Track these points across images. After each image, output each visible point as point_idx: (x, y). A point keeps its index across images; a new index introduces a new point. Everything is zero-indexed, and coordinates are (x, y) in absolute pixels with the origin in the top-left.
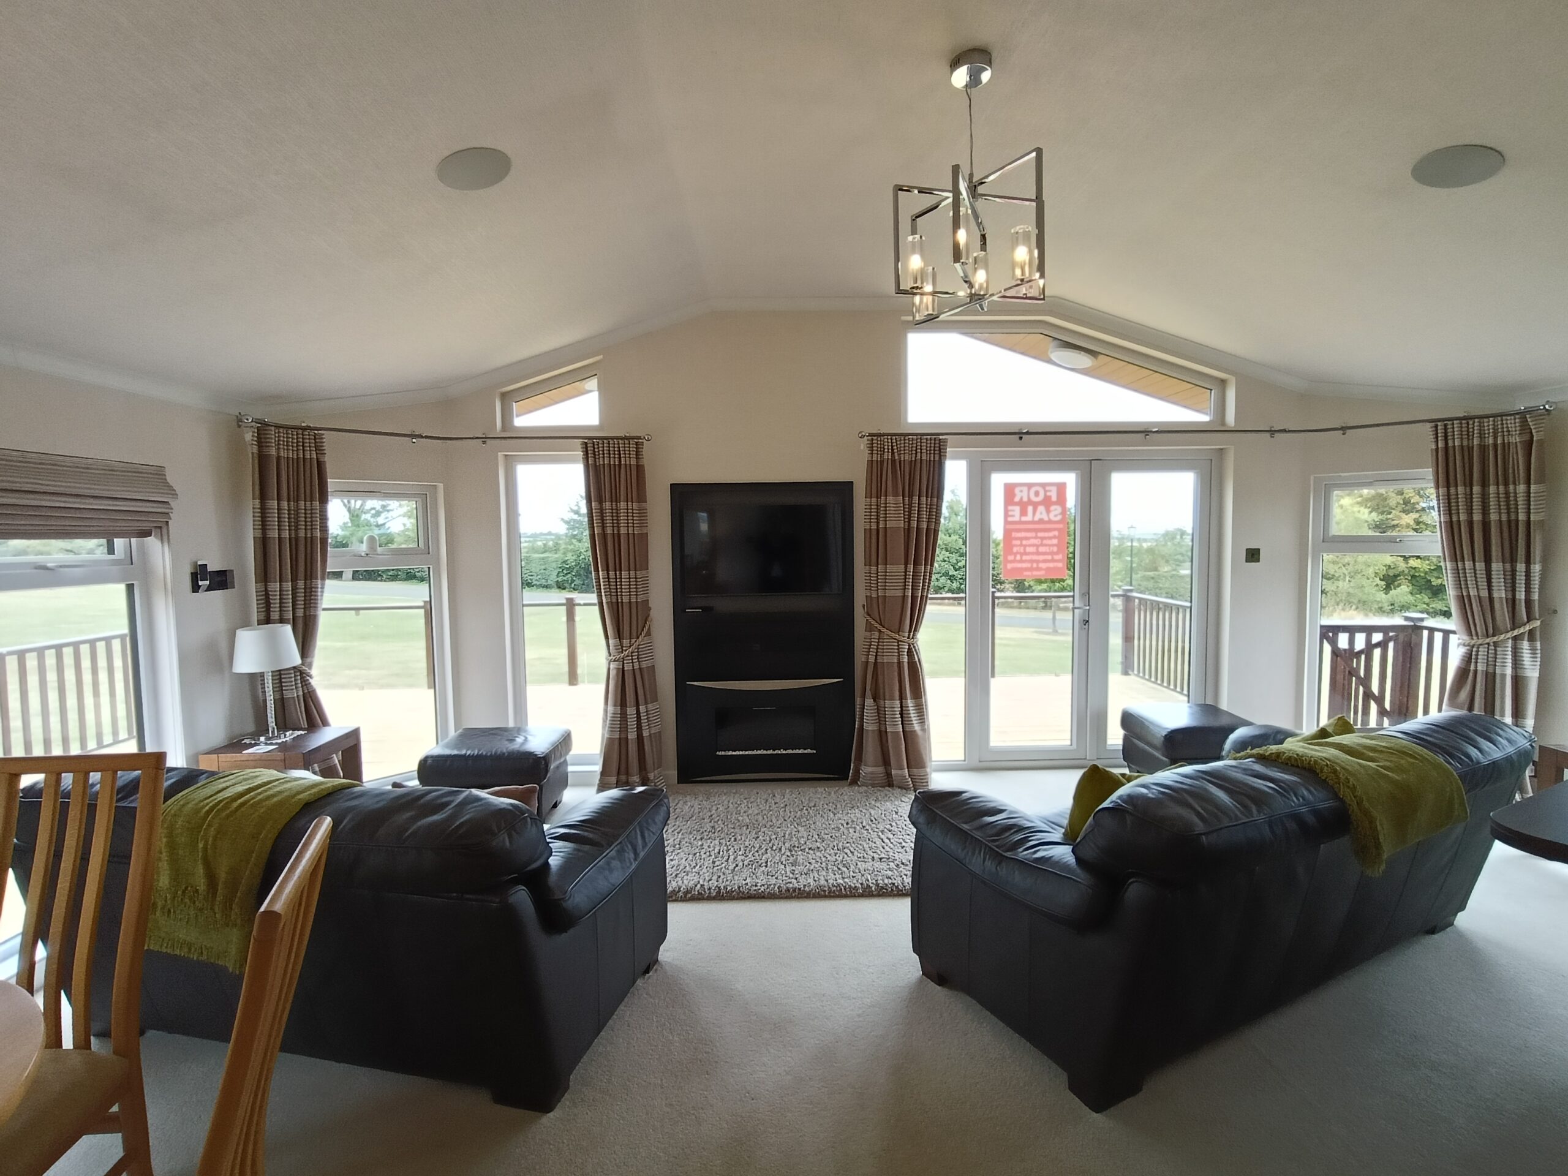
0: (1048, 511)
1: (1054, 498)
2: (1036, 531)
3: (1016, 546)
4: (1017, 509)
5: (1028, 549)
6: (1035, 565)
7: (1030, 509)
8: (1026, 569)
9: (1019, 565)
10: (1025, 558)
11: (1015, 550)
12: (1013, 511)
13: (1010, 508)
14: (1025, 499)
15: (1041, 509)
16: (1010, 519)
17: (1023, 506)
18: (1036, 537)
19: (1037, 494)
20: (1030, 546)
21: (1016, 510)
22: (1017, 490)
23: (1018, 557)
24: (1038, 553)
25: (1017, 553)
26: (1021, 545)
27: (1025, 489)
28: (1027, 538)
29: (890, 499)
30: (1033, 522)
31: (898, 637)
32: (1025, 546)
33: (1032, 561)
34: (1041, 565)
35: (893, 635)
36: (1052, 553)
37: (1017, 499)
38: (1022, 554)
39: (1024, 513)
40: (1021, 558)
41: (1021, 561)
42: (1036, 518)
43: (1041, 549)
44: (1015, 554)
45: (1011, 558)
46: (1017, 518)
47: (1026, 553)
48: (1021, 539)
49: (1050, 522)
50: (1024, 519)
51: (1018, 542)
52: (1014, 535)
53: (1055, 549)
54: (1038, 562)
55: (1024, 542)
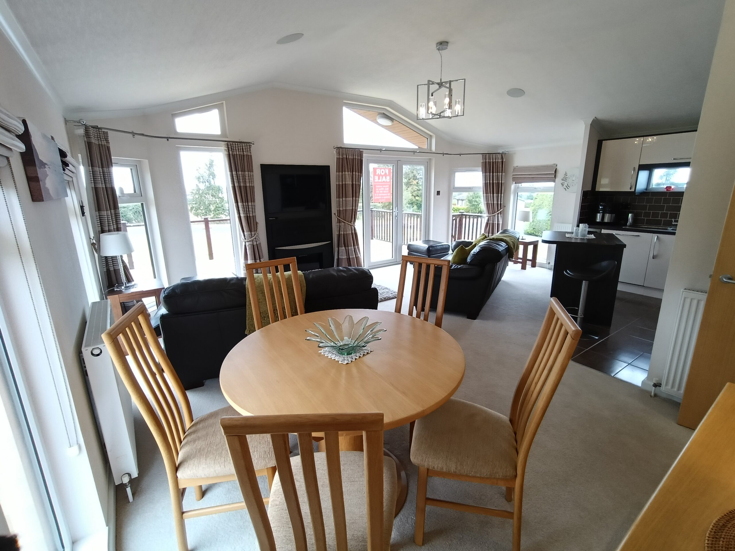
0: (386, 178)
1: (388, 174)
2: (383, 185)
7: (381, 177)
8: (380, 199)
9: (378, 198)
13: (375, 177)
14: (379, 174)
15: (384, 177)
16: (375, 181)
17: (379, 176)
18: (383, 187)
19: (383, 172)
20: (381, 190)
21: (377, 178)
22: (377, 170)
24: (383, 193)
26: (378, 190)
27: (379, 170)
28: (380, 188)
29: (347, 173)
30: (382, 182)
31: (351, 224)
34: (385, 197)
35: (349, 223)
36: (387, 193)
37: (377, 174)
41: (379, 196)
42: (383, 181)
43: (384, 192)
44: (377, 193)
45: (376, 195)
46: (377, 181)
47: (380, 193)
48: (378, 188)
49: (386, 182)
50: (379, 181)
52: (377, 186)
53: (388, 192)
54: (383, 196)
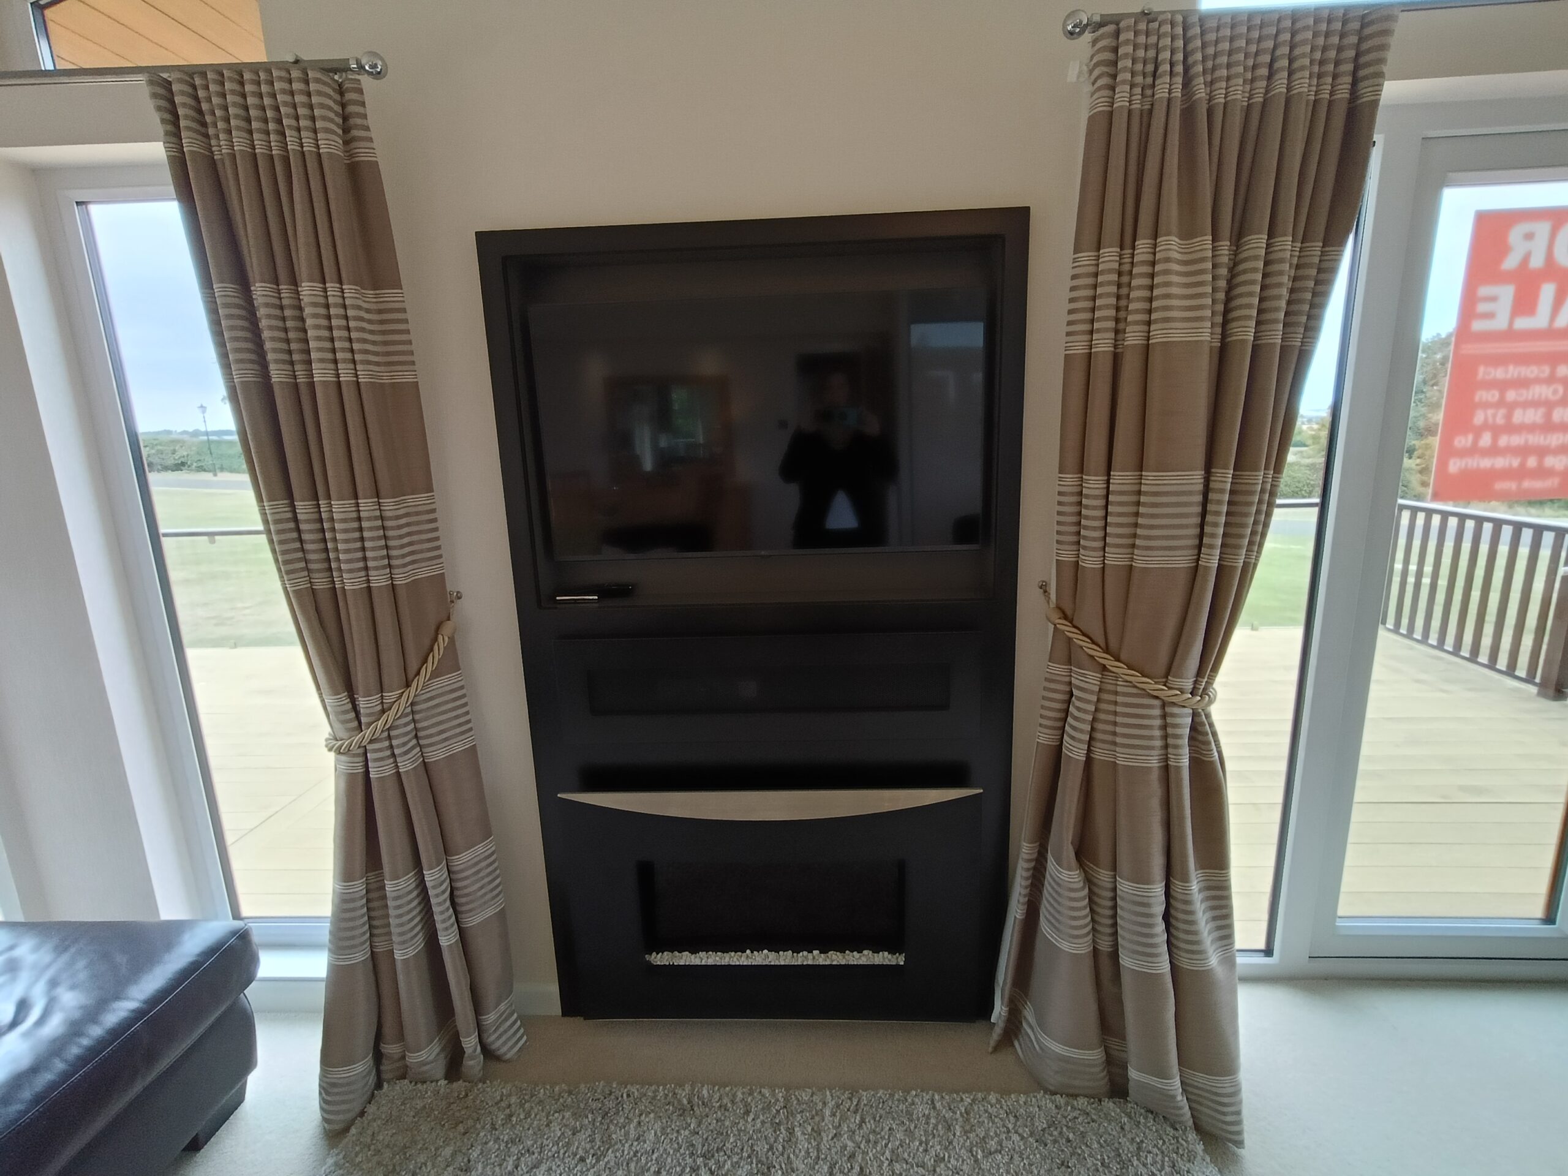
3: (1486, 405)
4: (1506, 293)
5: (1518, 416)
6: (1532, 462)
7: (1547, 293)
9: (1486, 463)
10: (1503, 441)
11: (1479, 418)
12: (1493, 299)
13: (1484, 291)
14: (1537, 262)
16: (1478, 325)
17: (1528, 285)
18: (1551, 380)
20: (1526, 405)
21: (1501, 297)
22: (1515, 235)
23: (1486, 440)
24: (1547, 426)
25: (1485, 426)
26: (1501, 403)
27: (1543, 229)
28: (1523, 383)
30: (1548, 334)
31: (1166, 693)
32: (1511, 407)
33: (1524, 451)
34: (1550, 461)
35: (1150, 685)
37: (1511, 262)
38: (1497, 431)
39: (1525, 304)
40: (1495, 439)
41: (1494, 451)
43: (1558, 416)
44: (1478, 432)
45: (1463, 441)
46: (1500, 323)
47: (1511, 428)
48: (1503, 386)
50: (1523, 323)
51: (1493, 396)
52: (1483, 372)
54: (1542, 452)
55: (1511, 395)
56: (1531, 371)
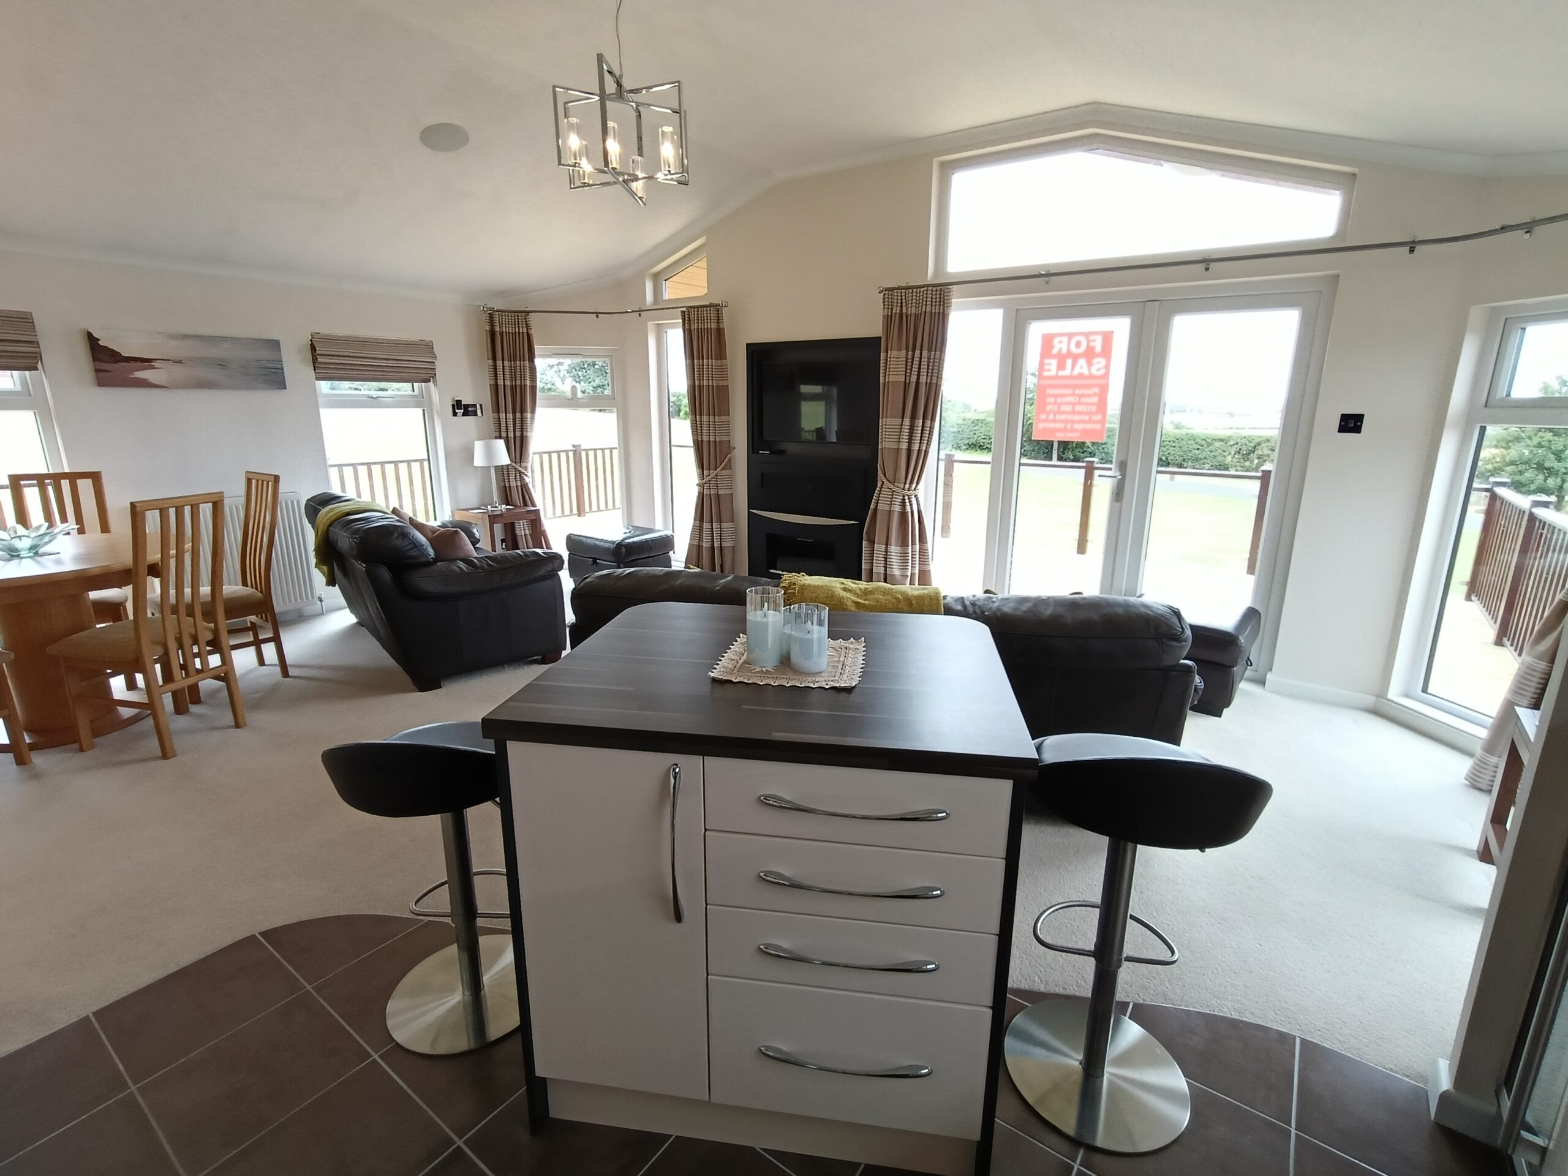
0: (1090, 364)
2: (1074, 387)
3: (1050, 403)
4: (1054, 363)
5: (1063, 408)
6: (1069, 426)
7: (1069, 362)
8: (1059, 430)
9: (1052, 425)
10: (1058, 417)
11: (1048, 408)
12: (1050, 364)
13: (1047, 361)
14: (1064, 351)
15: (1082, 362)
16: (1045, 374)
17: (1062, 359)
18: (1073, 395)
19: (1078, 345)
20: (1066, 404)
21: (1052, 365)
22: (1056, 341)
23: (1051, 417)
24: (1074, 412)
25: (1050, 411)
26: (1055, 403)
27: (1065, 339)
28: (1063, 396)
30: (1071, 377)
32: (1060, 405)
33: (1066, 422)
34: (1076, 426)
36: (1090, 413)
37: (1055, 351)
38: (1055, 413)
39: (1061, 366)
40: (1055, 417)
41: (1054, 421)
42: (1075, 373)
43: (1078, 408)
44: (1048, 413)
45: (1043, 417)
46: (1053, 372)
47: (1060, 412)
48: (1056, 396)
49: (1091, 377)
50: (1061, 373)
51: (1052, 400)
52: (1049, 391)
53: (1094, 408)
54: (1073, 422)
55: (1059, 400)
56: (1066, 391)
